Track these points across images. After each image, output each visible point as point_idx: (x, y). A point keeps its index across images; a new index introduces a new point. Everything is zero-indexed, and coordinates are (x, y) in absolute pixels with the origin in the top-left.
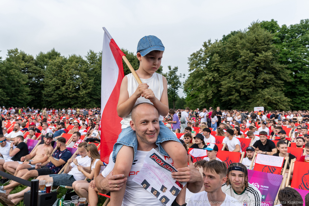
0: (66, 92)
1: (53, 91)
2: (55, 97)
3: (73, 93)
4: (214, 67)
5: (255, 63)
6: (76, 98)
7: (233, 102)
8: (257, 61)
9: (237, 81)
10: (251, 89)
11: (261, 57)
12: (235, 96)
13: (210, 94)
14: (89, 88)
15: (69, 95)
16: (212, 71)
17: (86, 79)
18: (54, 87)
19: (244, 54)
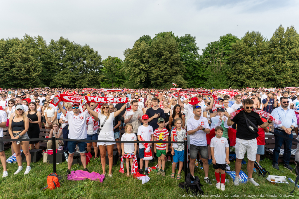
0: (18, 74)
1: (2, 72)
2: (5, 78)
3: (24, 75)
4: (145, 60)
5: (171, 60)
6: (27, 79)
7: (158, 84)
8: (173, 59)
9: (162, 71)
10: (169, 76)
11: (175, 57)
12: (160, 80)
13: (143, 78)
14: (39, 71)
15: (20, 76)
16: (144, 63)
17: (35, 62)
18: (3, 69)
19: (166, 54)
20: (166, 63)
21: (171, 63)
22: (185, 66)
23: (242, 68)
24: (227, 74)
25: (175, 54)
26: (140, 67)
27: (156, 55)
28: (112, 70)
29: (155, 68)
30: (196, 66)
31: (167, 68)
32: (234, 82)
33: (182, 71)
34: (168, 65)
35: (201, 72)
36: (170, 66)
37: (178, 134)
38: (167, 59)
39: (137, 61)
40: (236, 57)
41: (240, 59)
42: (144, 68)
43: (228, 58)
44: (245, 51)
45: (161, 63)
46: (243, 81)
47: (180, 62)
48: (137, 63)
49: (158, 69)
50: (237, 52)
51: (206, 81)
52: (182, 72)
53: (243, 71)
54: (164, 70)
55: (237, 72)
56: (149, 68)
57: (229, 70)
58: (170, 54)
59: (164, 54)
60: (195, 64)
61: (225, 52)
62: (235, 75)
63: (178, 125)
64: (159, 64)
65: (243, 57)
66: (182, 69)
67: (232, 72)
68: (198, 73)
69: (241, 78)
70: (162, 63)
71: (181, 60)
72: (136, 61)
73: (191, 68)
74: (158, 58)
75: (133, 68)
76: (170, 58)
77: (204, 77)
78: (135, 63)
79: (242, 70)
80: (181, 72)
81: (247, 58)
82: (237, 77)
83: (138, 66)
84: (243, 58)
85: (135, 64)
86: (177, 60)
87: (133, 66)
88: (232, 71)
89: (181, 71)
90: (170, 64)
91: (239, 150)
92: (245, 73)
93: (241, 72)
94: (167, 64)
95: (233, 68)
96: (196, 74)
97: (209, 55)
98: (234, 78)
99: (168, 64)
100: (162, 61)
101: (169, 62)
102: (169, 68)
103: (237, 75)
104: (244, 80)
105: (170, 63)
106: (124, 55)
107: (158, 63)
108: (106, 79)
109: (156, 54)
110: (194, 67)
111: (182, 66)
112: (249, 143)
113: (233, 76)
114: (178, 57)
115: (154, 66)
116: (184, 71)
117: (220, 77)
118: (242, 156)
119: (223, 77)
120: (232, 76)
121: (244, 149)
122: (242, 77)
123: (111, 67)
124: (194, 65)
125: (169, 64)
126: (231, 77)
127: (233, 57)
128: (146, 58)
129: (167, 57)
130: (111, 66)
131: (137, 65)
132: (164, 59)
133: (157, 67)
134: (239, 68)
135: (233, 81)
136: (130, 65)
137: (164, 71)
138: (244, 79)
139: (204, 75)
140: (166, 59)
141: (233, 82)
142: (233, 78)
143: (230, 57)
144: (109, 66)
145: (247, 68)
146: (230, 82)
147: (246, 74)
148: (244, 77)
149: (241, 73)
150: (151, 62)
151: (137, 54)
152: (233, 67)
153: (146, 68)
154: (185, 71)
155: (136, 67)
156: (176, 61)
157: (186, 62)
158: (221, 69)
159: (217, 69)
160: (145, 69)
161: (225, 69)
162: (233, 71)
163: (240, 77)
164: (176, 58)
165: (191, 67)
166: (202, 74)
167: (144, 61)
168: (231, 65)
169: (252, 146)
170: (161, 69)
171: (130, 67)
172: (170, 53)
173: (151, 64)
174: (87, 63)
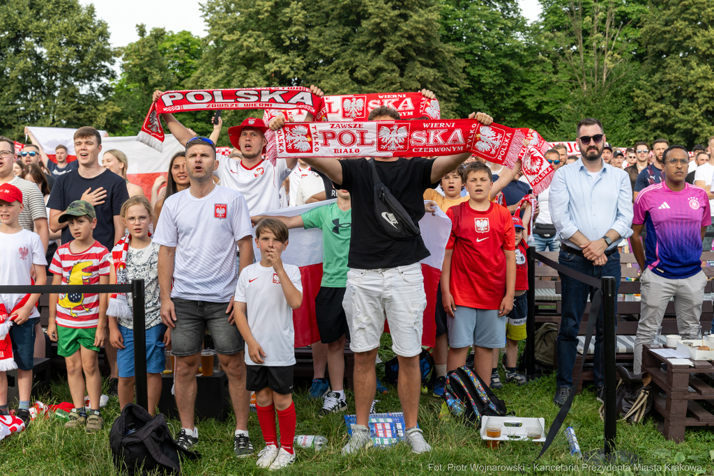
20: (379, 48)
21: (402, 51)
22: (462, 64)
23: (687, 74)
24: (633, 99)
25: (416, 12)
26: (267, 67)
27: (340, 17)
28: (151, 82)
29: (335, 72)
30: (512, 63)
31: (385, 70)
32: (658, 132)
33: (451, 85)
34: (389, 59)
35: (535, 93)
36: (397, 63)
37: (134, 260)
38: (384, 32)
39: (253, 42)
40: (665, 32)
41: (680, 38)
42: (285, 70)
43: (638, 33)
44: (695, 10)
45: (359, 50)
46: (691, 129)
47: (442, 44)
48: (257, 50)
49: (346, 76)
50: (669, 12)
51: (552, 128)
52: (450, 89)
53: (692, 89)
54: (370, 77)
55: (669, 94)
56: (305, 69)
57: (640, 82)
58: (397, 12)
59: (371, 10)
60: (506, 55)
61: (628, 10)
62: (663, 106)
63: (132, 222)
64: (353, 55)
65: (689, 31)
66: (451, 75)
67: (654, 93)
68: (523, 93)
69: (686, 117)
70: (363, 47)
71: (445, 39)
72: (252, 40)
73: (493, 73)
74: (348, 29)
75: (238, 72)
76: (396, 29)
77: (546, 110)
78: (248, 49)
79: (687, 85)
80: (445, 86)
81: (703, 36)
82: (672, 113)
83: (258, 63)
84: (689, 37)
85: (248, 56)
86: (428, 37)
87: (243, 64)
88: (654, 90)
89: (444, 82)
90: (396, 55)
91: (354, 315)
92: (698, 95)
93: (684, 94)
94: (384, 52)
95: (657, 77)
96: (515, 99)
97: (567, 19)
98: (659, 115)
99: (388, 53)
100: (361, 39)
101: (390, 47)
102: (393, 71)
103: (672, 103)
104: (698, 125)
105: (398, 49)
106: (203, 19)
107: (345, 51)
108: (126, 118)
109: (335, 13)
110: (506, 70)
111: (451, 64)
112: (387, 284)
113: (656, 109)
114: (429, 23)
115: (328, 61)
116: (461, 86)
117: (604, 112)
118: (364, 341)
119: (619, 112)
120: (651, 108)
121: (370, 311)
122: (688, 112)
123: (147, 69)
124: (505, 61)
125: (391, 52)
126: (649, 112)
127: (653, 30)
128: (294, 29)
129: (384, 25)
130: (148, 66)
131: (259, 59)
132: (372, 34)
133: (343, 68)
134: (676, 77)
135: (656, 127)
136: (227, 58)
137: (372, 82)
138: (696, 120)
139: (547, 103)
140: (380, 33)
141: (655, 134)
142: (654, 115)
143: (644, 29)
144: (141, 66)
145: (706, 78)
146: (647, 135)
147: (701, 101)
148: (697, 113)
149: (685, 97)
150: (315, 46)
151: (258, 13)
152: (654, 72)
153: (292, 68)
154: (466, 84)
155: (254, 68)
156: (420, 40)
157: (470, 46)
158: (607, 79)
159: (591, 79)
160: (289, 73)
161: (623, 81)
162: (656, 88)
163: (683, 113)
164: (423, 31)
165: (491, 68)
166: (539, 98)
167: (288, 43)
168: (647, 65)
169: (396, 297)
170: (357, 74)
171: (226, 66)
172: (394, 8)
173: (316, 52)
174: (50, 54)
